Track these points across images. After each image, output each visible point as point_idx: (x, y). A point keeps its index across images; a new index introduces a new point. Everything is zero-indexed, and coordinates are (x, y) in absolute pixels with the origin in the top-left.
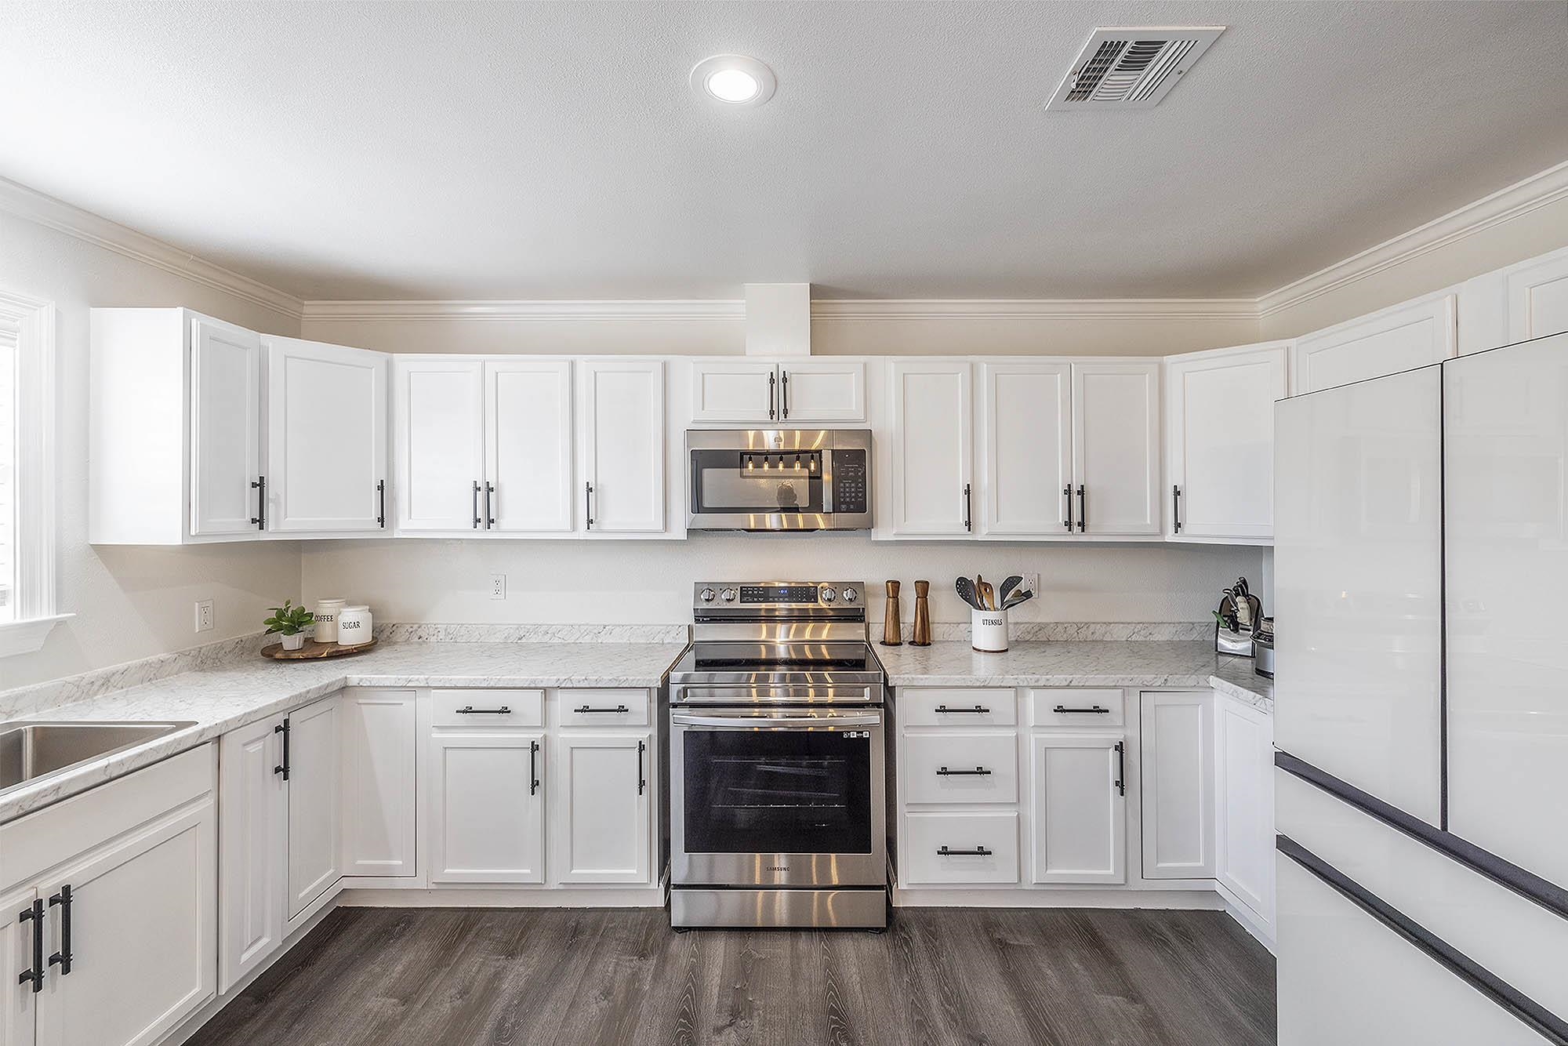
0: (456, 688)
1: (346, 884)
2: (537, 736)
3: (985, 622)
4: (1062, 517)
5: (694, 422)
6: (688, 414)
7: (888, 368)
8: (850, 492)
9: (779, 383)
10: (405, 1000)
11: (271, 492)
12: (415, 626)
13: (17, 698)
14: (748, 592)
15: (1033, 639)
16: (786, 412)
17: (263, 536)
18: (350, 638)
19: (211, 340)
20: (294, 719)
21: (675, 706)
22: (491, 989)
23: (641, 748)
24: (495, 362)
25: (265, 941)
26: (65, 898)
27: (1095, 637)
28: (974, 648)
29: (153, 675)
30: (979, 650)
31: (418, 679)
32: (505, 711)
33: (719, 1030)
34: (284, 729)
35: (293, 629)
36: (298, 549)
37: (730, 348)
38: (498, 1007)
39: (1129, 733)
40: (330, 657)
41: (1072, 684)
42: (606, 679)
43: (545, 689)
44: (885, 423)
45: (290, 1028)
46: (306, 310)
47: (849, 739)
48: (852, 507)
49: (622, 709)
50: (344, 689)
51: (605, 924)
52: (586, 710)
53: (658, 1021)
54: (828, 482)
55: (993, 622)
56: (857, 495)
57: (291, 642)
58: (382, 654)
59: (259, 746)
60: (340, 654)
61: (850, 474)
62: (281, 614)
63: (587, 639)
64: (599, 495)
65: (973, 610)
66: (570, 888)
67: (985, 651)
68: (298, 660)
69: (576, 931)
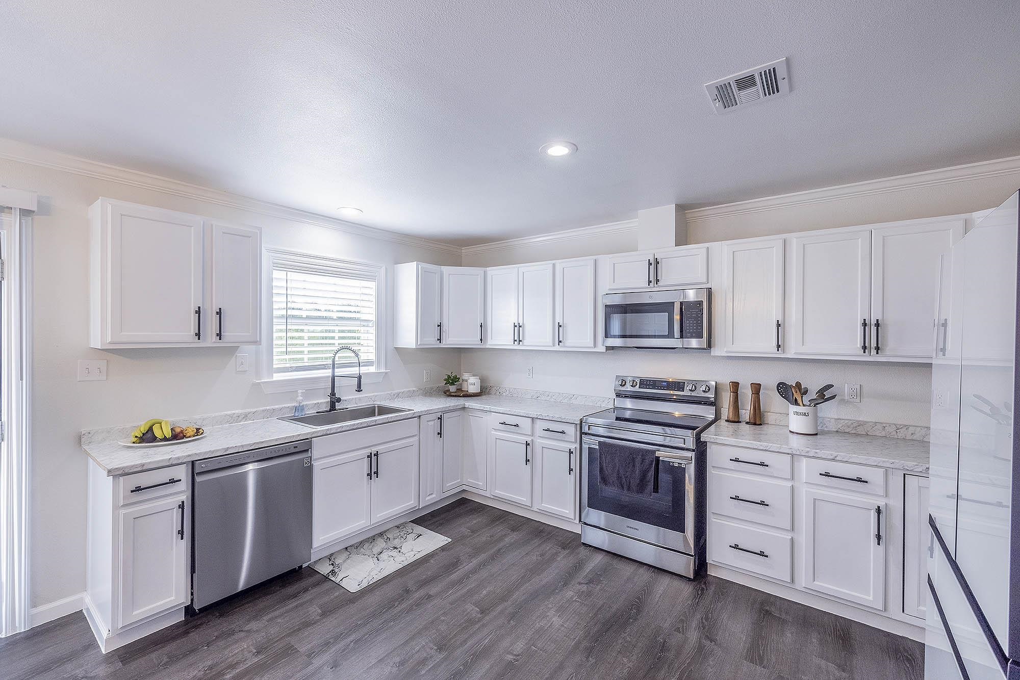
0: (500, 413)
1: (464, 487)
2: (529, 439)
3: (796, 413)
4: (859, 343)
5: (610, 290)
6: (605, 286)
7: (722, 250)
8: (693, 326)
9: (655, 264)
10: (473, 532)
11: (444, 328)
12: (498, 388)
13: (376, 396)
14: (644, 383)
15: (852, 432)
16: (657, 281)
17: (442, 346)
18: (473, 389)
19: (425, 272)
20: (446, 416)
21: (586, 434)
22: (501, 539)
23: (571, 452)
24: (523, 268)
25: (434, 496)
26: (377, 455)
27: (915, 437)
28: (790, 431)
29: (411, 395)
30: (793, 432)
31: (487, 407)
32: (517, 426)
33: (580, 583)
34: (440, 418)
35: (452, 384)
36: (460, 351)
37: (628, 248)
38: (501, 545)
39: (891, 502)
40: (464, 396)
41: (837, 458)
42: (557, 416)
43: (533, 418)
44: (720, 283)
45: (438, 527)
46: (463, 251)
47: (673, 466)
48: (694, 335)
49: (563, 432)
50: (464, 408)
51: (555, 533)
52: (548, 430)
53: (557, 571)
54: (678, 320)
55: (804, 414)
56: (697, 328)
57: (452, 389)
58: (483, 397)
59: (432, 423)
60: (468, 395)
61: (693, 315)
62: (449, 377)
63: (566, 401)
64: (565, 328)
65: (790, 405)
66: (542, 512)
67: (797, 433)
68: (454, 396)
69: (541, 531)
